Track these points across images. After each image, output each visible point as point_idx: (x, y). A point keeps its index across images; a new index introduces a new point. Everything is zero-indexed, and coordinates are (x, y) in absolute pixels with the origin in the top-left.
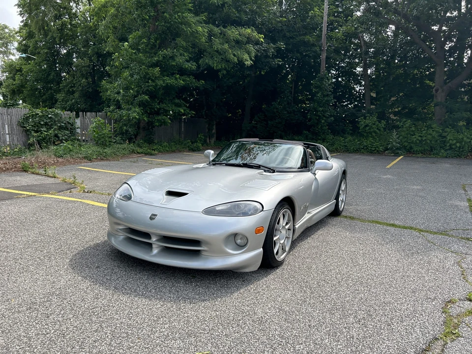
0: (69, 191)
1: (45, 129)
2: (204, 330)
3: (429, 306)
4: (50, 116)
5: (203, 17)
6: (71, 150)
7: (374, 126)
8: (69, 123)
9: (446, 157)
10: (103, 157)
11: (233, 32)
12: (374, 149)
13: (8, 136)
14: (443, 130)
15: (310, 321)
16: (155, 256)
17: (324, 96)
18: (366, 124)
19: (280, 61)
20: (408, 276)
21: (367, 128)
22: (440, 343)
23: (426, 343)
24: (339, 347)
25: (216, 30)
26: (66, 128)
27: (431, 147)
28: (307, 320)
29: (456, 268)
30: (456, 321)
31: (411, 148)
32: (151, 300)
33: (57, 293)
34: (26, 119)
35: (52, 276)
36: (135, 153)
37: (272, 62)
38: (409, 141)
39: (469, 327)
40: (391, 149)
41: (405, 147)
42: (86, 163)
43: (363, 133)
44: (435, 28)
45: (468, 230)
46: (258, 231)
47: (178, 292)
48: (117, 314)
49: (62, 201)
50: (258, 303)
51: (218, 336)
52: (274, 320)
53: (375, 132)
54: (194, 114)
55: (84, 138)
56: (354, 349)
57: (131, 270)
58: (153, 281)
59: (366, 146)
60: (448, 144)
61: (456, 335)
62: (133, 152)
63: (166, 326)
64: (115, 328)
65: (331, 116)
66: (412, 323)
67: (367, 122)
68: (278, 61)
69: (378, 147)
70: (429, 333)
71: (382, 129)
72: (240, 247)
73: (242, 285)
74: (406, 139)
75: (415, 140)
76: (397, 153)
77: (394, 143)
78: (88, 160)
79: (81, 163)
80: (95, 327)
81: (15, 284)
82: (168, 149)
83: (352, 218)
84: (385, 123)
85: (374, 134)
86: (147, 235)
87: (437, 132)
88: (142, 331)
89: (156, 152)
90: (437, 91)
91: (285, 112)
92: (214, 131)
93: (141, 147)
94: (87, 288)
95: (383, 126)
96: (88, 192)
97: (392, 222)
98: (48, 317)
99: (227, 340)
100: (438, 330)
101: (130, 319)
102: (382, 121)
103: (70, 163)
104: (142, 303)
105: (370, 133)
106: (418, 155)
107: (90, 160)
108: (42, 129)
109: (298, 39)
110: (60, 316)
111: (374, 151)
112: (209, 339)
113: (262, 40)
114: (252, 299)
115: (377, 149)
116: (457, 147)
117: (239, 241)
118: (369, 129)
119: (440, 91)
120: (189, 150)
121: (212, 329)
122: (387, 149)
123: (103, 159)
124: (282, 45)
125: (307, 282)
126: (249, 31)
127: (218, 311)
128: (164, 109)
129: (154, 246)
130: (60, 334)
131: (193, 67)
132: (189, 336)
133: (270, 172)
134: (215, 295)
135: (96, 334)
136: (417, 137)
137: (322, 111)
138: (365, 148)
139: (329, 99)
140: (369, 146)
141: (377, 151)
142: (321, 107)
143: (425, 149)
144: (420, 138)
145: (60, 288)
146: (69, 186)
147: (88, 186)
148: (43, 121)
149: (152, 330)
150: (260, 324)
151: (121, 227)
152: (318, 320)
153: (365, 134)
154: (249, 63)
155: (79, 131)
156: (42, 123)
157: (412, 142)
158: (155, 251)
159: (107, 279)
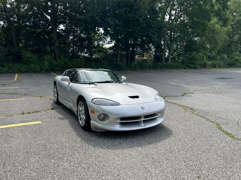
7: (32, 58)
12: (36, 70)
18: (27, 57)
21: (29, 59)
31: (53, 69)
38: (52, 65)
40: (45, 70)
43: (26, 62)
53: (33, 61)
69: (38, 69)
75: (55, 64)
76: (48, 72)
77: (46, 67)
95: (37, 58)
102: (36, 55)
106: (57, 72)
118: (30, 60)
119: (56, 42)
122: (42, 70)
129: (142, 122)
138: (31, 70)
140: (33, 68)
141: (38, 71)
153: (28, 62)
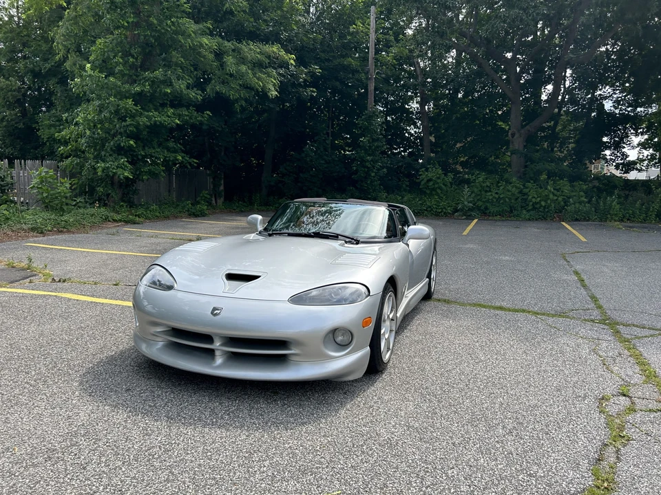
0: (28, 280)
2: (321, 463)
3: (583, 405)
6: (8, 219)
7: (439, 181)
9: (529, 220)
10: (62, 229)
11: (252, 50)
12: (440, 211)
14: (524, 185)
15: (451, 438)
16: (219, 368)
17: (374, 140)
18: (428, 178)
19: (314, 92)
20: (545, 371)
21: (431, 183)
22: (611, 449)
23: (597, 452)
24: (499, 467)
25: (227, 45)
27: (511, 207)
28: (447, 437)
29: (594, 357)
30: (618, 421)
31: (486, 208)
32: (228, 430)
33: (82, 432)
35: (61, 408)
36: (109, 221)
37: (303, 92)
38: (484, 200)
39: (636, 427)
40: (462, 210)
41: (479, 208)
42: (36, 237)
43: (425, 190)
44: (509, 55)
45: (589, 309)
46: (365, 323)
47: (262, 415)
48: (188, 454)
49: (24, 296)
50: (376, 420)
51: (343, 469)
52: (406, 441)
53: (440, 188)
54: (197, 163)
55: (22, 199)
56: (518, 467)
57: (180, 390)
58: (220, 404)
59: (430, 207)
60: (531, 203)
61: (626, 438)
62: (106, 219)
63: (267, 463)
64: (194, 474)
65: (383, 167)
66: (572, 429)
67: (430, 175)
68: (312, 92)
69: (444, 208)
70: (595, 439)
71: (449, 184)
72: (342, 346)
73: (346, 398)
74: (479, 197)
75: (491, 198)
76: (469, 216)
77: (466, 203)
78: (37, 233)
79: (28, 237)
80: (164, 476)
81: (9, 425)
82: (158, 214)
83: (447, 302)
84: (452, 177)
85: (439, 191)
86: (208, 338)
87: (516, 187)
88: (235, 473)
89: (141, 220)
90: (513, 135)
91: (322, 162)
92: (222, 188)
93: (118, 213)
94: (126, 421)
95: (450, 180)
96: (60, 281)
97: (498, 304)
98: (84, 468)
99: (356, 473)
100: (603, 435)
101: (210, 459)
102: (449, 174)
103: (10, 238)
104: (216, 435)
105: (434, 189)
106: (495, 218)
107: (42, 233)
109: (336, 62)
110: (103, 465)
111: (440, 213)
112: (332, 475)
113: (292, 62)
114: (367, 416)
115: (444, 210)
116: (541, 206)
117: (340, 339)
118: (434, 184)
119: (517, 135)
120: (190, 215)
121: (331, 461)
122: (456, 211)
123: (61, 232)
124: (317, 69)
125: (427, 388)
126: (274, 48)
127: (328, 437)
129: (217, 353)
130: (115, 490)
131: (199, 97)
132: (304, 473)
133: (353, 244)
134: (315, 415)
135: (169, 485)
136: (494, 194)
137: (372, 160)
138: (429, 209)
139: (380, 144)
140: (434, 206)
141: (445, 213)
142: (369, 155)
143: (503, 210)
144: (497, 196)
145: (83, 425)
146: (23, 274)
147: (56, 272)
149: (248, 471)
150: (390, 447)
151: (159, 329)
152: (461, 435)
153: (428, 192)
154: (274, 93)
157: (488, 201)
158: (219, 360)
159: (150, 406)
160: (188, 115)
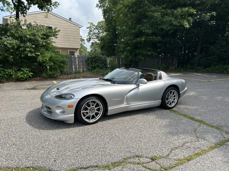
1: (94, 63)
4: (97, 58)
5: (164, 6)
8: (104, 60)
11: (179, 11)
13: (77, 66)
19: (214, 22)
25: (169, 11)
26: (103, 63)
34: (88, 59)
54: (157, 55)
108: (93, 63)
113: (195, 12)
124: (214, 13)
126: (187, 9)
128: (142, 53)
131: (150, 32)
133: (113, 83)
134: (50, 129)
148: (94, 60)
154: (188, 26)
155: (108, 64)
156: (93, 61)
160: (152, 38)
